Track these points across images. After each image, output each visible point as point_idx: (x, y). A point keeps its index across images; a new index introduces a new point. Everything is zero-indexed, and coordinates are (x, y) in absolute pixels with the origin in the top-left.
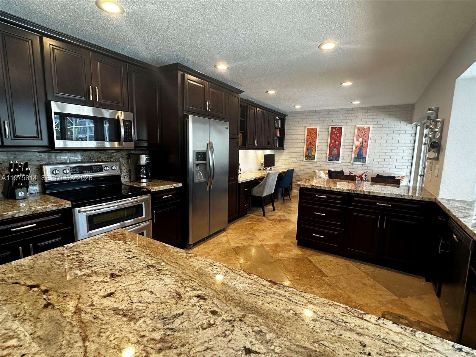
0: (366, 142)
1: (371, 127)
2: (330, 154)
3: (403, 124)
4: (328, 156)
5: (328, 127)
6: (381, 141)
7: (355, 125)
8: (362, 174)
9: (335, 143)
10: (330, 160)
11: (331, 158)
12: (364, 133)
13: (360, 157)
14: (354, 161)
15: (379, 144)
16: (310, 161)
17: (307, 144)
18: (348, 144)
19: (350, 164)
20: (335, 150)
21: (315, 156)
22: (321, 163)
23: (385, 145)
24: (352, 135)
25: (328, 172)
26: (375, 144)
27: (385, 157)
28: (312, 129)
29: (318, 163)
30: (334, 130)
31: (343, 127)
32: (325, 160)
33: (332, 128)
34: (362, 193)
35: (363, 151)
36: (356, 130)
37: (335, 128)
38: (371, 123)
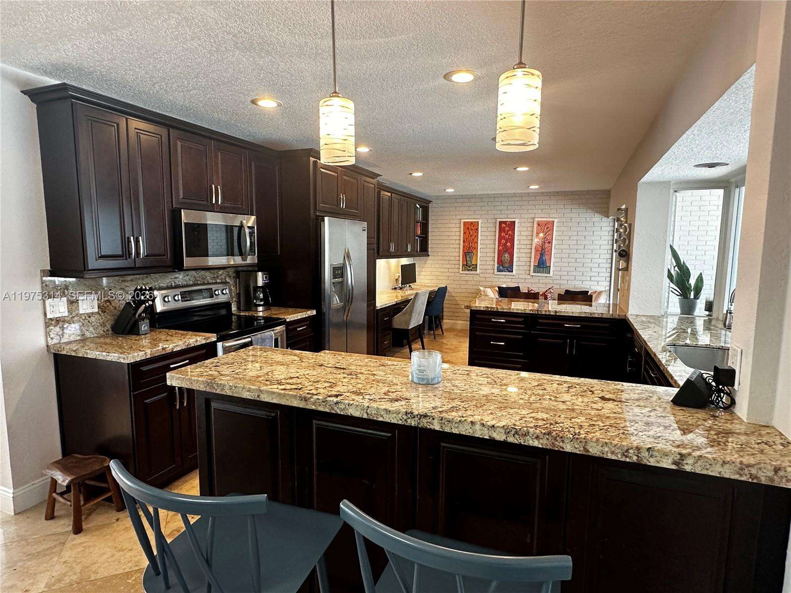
0: (549, 243)
1: (556, 221)
2: (500, 262)
3: (597, 218)
4: (496, 265)
5: (494, 221)
6: (570, 242)
7: (533, 218)
8: (546, 291)
9: (505, 245)
10: (499, 270)
11: (501, 267)
12: (546, 227)
13: (542, 265)
14: (534, 272)
15: (567, 247)
16: (471, 272)
17: (464, 247)
18: (525, 246)
19: (529, 277)
20: (506, 255)
21: (476, 265)
22: (487, 275)
23: (576, 247)
24: (529, 233)
25: (497, 289)
26: (562, 247)
27: (576, 265)
28: (472, 223)
29: (481, 275)
30: (503, 225)
31: (517, 221)
32: (492, 271)
33: (501, 223)
34: (548, 313)
35: (546, 257)
36: (535, 226)
37: (505, 222)
38: (555, 215)
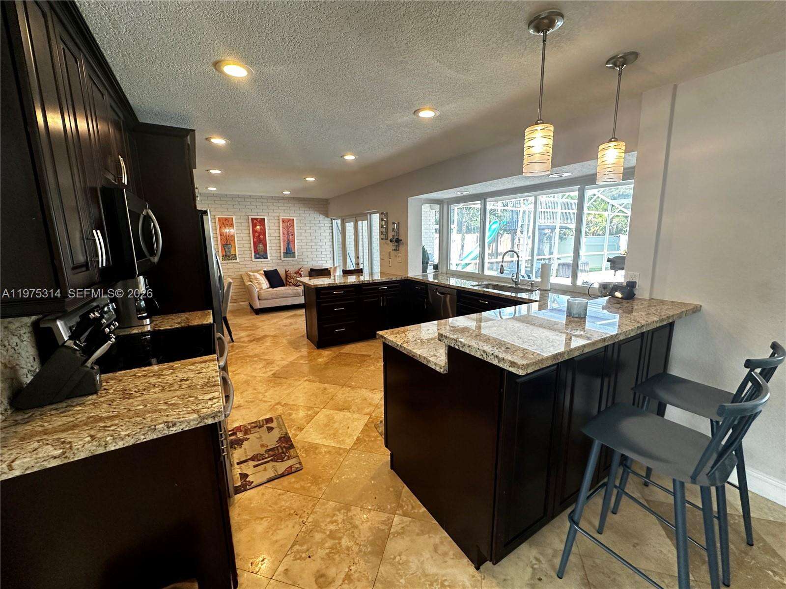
0: (292, 235)
1: (295, 219)
2: (256, 252)
3: (322, 217)
4: (253, 254)
5: (246, 217)
6: (306, 234)
7: (279, 217)
8: (299, 270)
9: (259, 236)
10: (256, 258)
11: (257, 256)
12: (289, 224)
13: (289, 252)
14: (284, 257)
15: (304, 238)
16: (230, 261)
17: (221, 240)
18: (274, 238)
19: (280, 261)
20: (261, 245)
21: (235, 255)
22: (246, 263)
23: (310, 238)
24: (277, 228)
25: (264, 273)
26: (301, 238)
27: (312, 250)
28: (226, 219)
29: (241, 263)
30: (255, 221)
31: (266, 218)
32: (250, 259)
33: (252, 219)
35: (291, 245)
36: (281, 221)
37: (256, 219)
38: (295, 215)
